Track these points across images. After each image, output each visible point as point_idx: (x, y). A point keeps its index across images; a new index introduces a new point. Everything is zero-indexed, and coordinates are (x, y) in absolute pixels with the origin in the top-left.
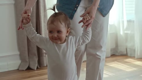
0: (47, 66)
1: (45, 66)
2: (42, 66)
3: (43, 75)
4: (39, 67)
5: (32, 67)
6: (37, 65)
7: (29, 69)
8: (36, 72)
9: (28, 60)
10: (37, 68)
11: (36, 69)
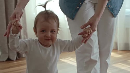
0: (25, 57)
1: (24, 57)
2: (20, 57)
3: (21, 66)
4: (18, 58)
5: (11, 58)
6: (16, 56)
7: (9, 60)
8: (15, 62)
9: (7, 52)
10: (17, 59)
11: (15, 60)
